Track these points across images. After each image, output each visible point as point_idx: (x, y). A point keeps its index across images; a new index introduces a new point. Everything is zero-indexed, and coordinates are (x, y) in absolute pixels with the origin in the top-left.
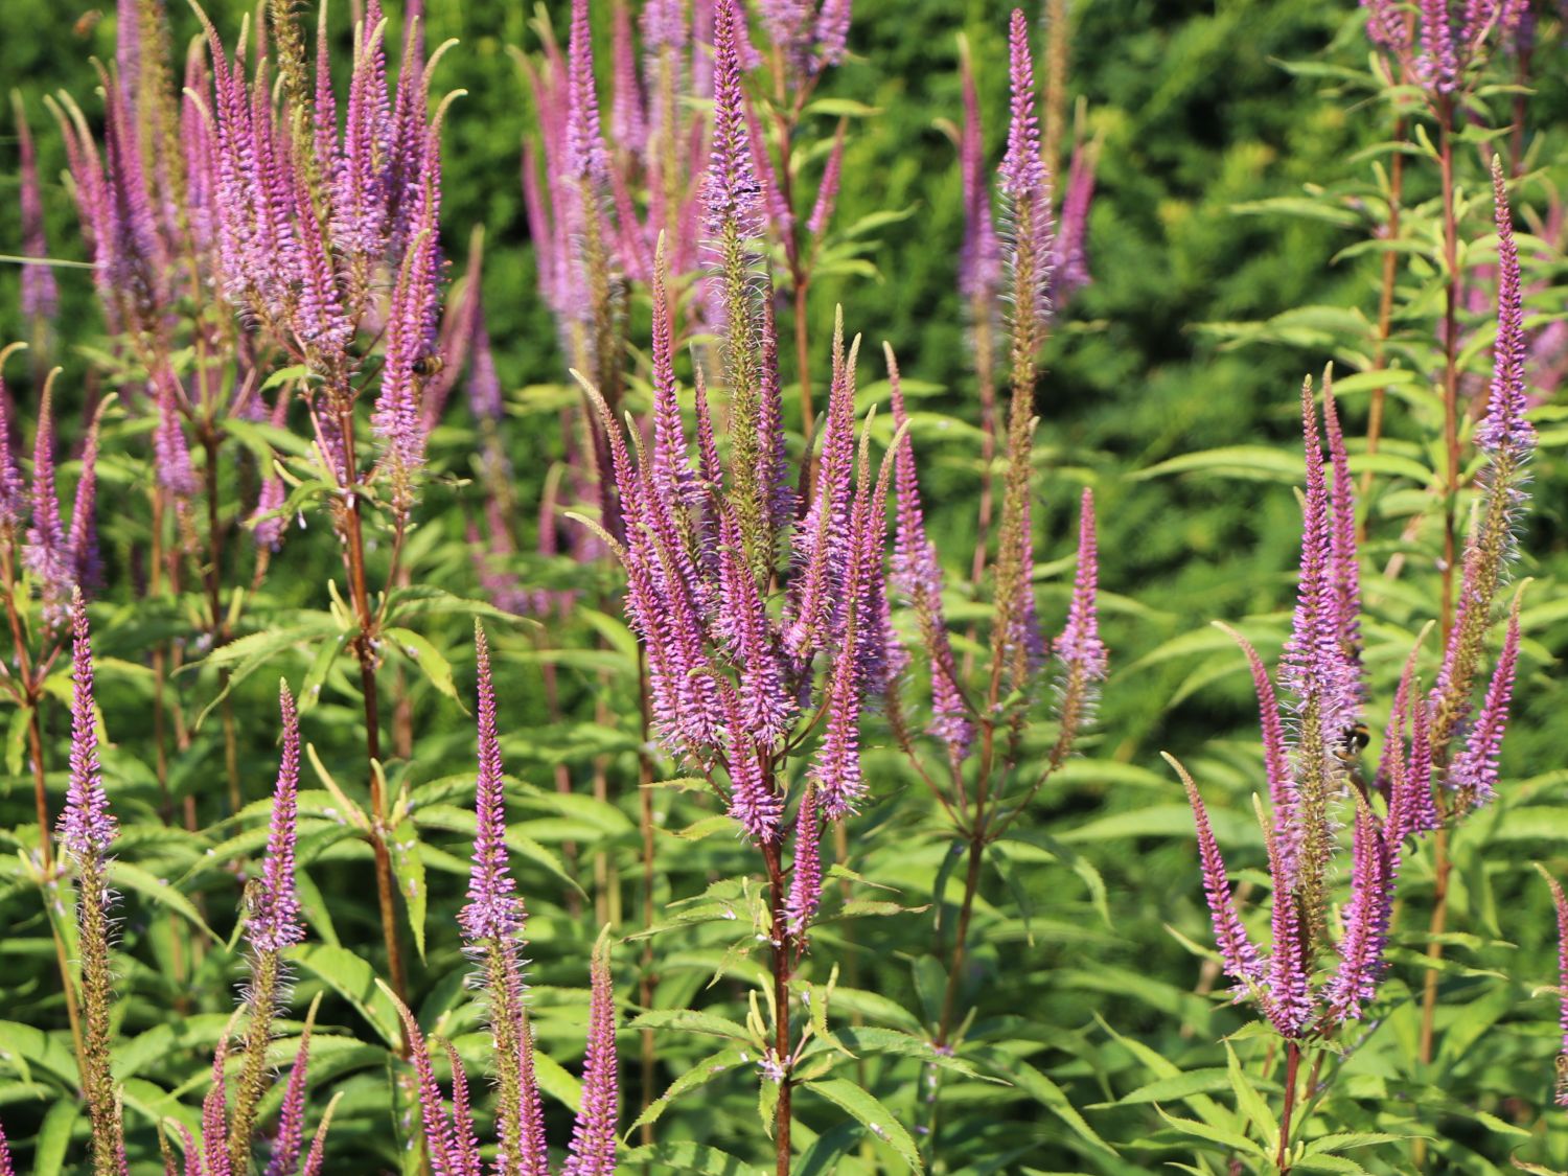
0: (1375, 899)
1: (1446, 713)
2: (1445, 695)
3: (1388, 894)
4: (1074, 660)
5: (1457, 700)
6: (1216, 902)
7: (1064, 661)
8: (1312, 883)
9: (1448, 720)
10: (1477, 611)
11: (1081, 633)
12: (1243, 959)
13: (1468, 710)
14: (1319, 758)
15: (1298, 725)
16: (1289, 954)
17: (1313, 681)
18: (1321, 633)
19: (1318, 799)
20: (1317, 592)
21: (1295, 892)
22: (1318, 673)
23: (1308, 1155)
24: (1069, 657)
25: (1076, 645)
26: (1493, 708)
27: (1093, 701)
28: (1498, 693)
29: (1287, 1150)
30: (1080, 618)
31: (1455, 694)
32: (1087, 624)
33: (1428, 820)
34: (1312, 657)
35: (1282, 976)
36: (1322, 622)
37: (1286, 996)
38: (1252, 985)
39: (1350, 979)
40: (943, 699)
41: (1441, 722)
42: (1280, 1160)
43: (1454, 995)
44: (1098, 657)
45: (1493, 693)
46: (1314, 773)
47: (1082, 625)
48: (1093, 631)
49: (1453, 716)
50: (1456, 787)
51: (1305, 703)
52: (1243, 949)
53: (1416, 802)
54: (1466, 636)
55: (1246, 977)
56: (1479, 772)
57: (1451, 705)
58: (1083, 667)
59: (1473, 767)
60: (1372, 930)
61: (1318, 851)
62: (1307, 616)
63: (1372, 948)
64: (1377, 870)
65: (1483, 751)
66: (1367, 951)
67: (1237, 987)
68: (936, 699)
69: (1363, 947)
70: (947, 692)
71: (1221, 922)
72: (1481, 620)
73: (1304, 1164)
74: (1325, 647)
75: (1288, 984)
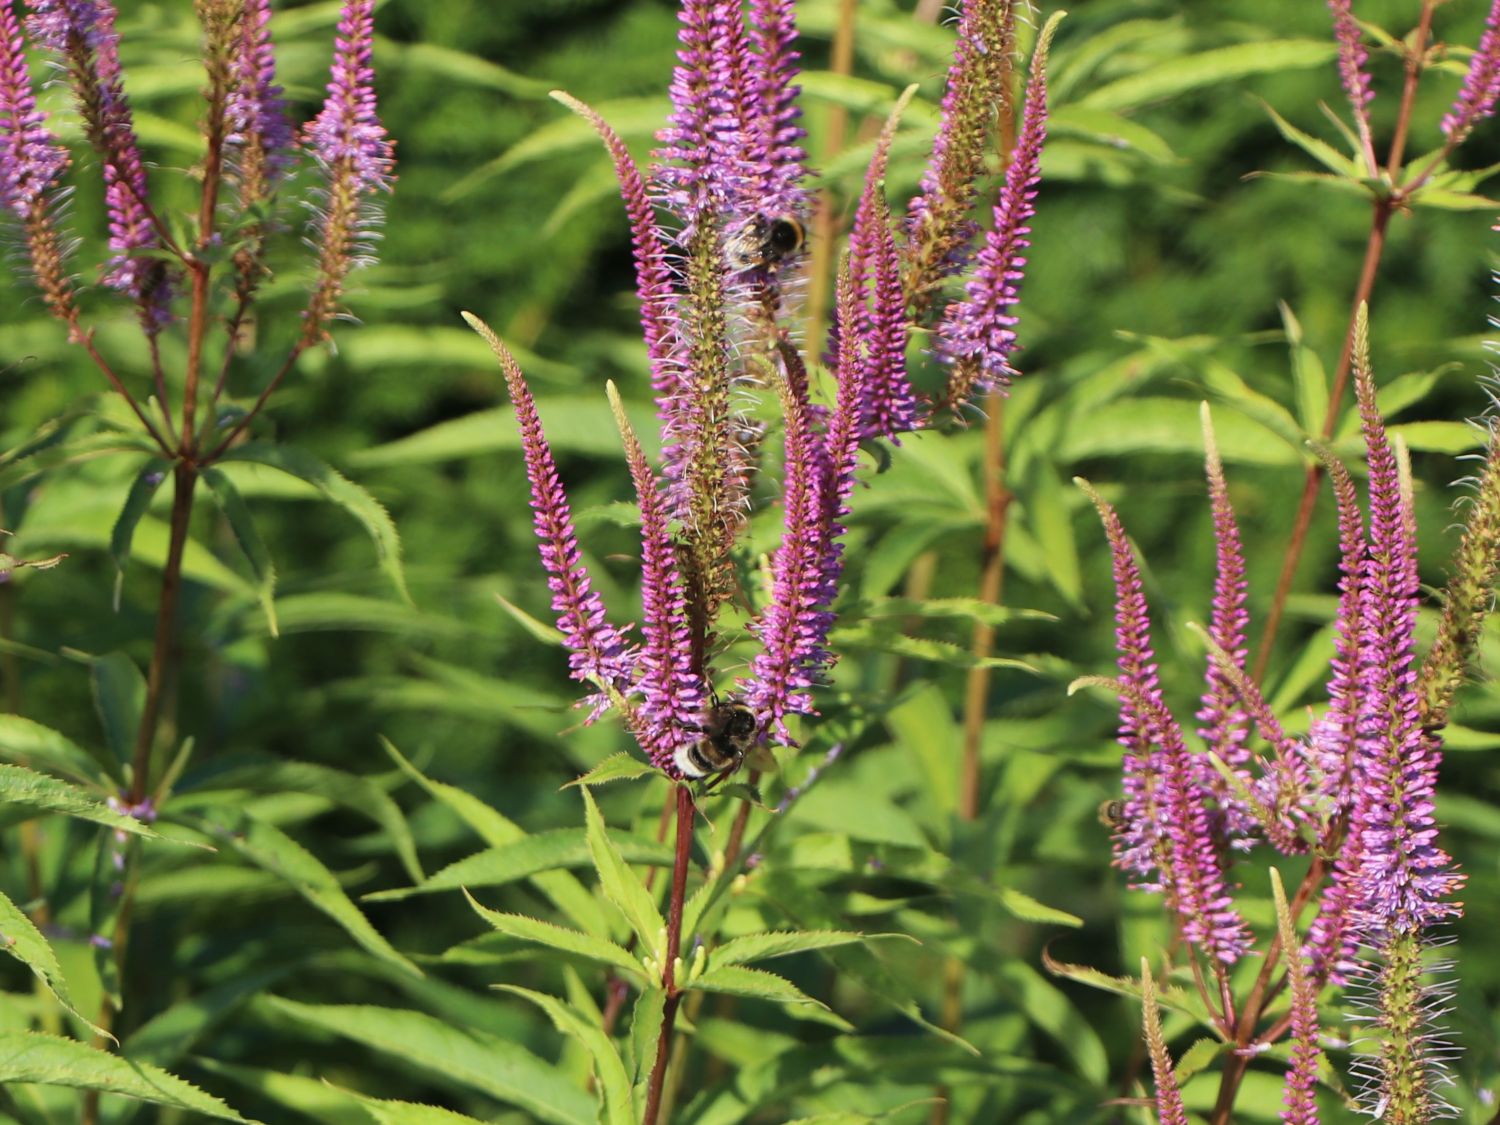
0: (809, 551)
1: (934, 238)
2: (931, 208)
3: (836, 541)
4: (339, 159)
5: (951, 216)
6: (552, 559)
7: (324, 158)
8: (709, 527)
9: (937, 248)
10: (980, 68)
11: (349, 114)
12: (602, 653)
13: (969, 235)
14: (715, 320)
15: (682, 266)
16: (671, 644)
17: (703, 194)
18: (716, 112)
19: (716, 389)
20: (708, 45)
21: (683, 541)
22: (712, 179)
23: (712, 969)
24: (330, 154)
25: (340, 134)
26: (1006, 229)
27: (373, 228)
28: (1013, 204)
29: (678, 961)
30: (348, 90)
31: (949, 206)
32: (359, 99)
33: (903, 415)
34: (701, 153)
35: (660, 679)
36: (717, 94)
37: (668, 712)
38: (615, 694)
39: (773, 682)
40: (125, 226)
41: (925, 254)
42: (667, 978)
43: (1018, 704)
44: (379, 154)
45: (1006, 204)
46: (709, 345)
47: (350, 101)
48: (368, 110)
49: (944, 242)
50: (951, 360)
51: (691, 230)
52: (600, 636)
53: (883, 385)
54: (962, 110)
55: (605, 682)
56: (985, 334)
57: (942, 224)
58: (353, 170)
59: (976, 328)
60: (806, 602)
61: (718, 474)
62: (693, 85)
63: (806, 631)
64: (813, 503)
65: (992, 299)
66: (798, 636)
67: (591, 699)
68: (115, 228)
69: (792, 630)
70: (131, 214)
71: (564, 591)
72: (987, 83)
73: (706, 983)
74: (722, 136)
75: (671, 692)
